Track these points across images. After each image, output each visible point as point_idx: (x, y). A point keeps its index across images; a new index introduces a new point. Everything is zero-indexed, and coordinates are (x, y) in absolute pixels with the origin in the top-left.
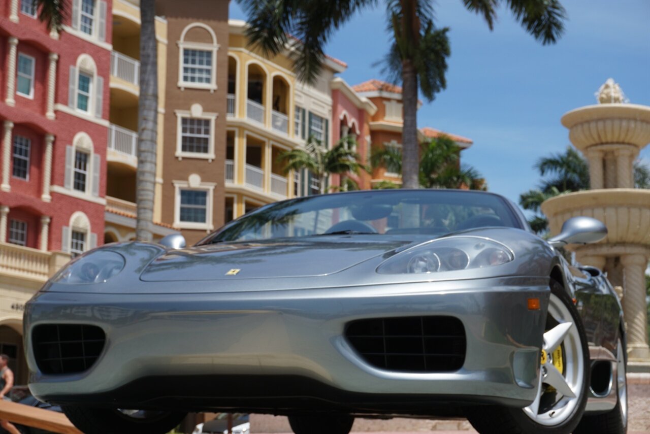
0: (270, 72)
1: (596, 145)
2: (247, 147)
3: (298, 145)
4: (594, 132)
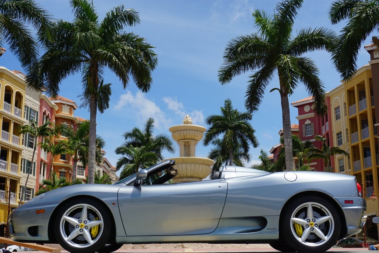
0: (15, 90)
1: (183, 139)
2: (3, 122)
3: (25, 122)
4: (182, 135)
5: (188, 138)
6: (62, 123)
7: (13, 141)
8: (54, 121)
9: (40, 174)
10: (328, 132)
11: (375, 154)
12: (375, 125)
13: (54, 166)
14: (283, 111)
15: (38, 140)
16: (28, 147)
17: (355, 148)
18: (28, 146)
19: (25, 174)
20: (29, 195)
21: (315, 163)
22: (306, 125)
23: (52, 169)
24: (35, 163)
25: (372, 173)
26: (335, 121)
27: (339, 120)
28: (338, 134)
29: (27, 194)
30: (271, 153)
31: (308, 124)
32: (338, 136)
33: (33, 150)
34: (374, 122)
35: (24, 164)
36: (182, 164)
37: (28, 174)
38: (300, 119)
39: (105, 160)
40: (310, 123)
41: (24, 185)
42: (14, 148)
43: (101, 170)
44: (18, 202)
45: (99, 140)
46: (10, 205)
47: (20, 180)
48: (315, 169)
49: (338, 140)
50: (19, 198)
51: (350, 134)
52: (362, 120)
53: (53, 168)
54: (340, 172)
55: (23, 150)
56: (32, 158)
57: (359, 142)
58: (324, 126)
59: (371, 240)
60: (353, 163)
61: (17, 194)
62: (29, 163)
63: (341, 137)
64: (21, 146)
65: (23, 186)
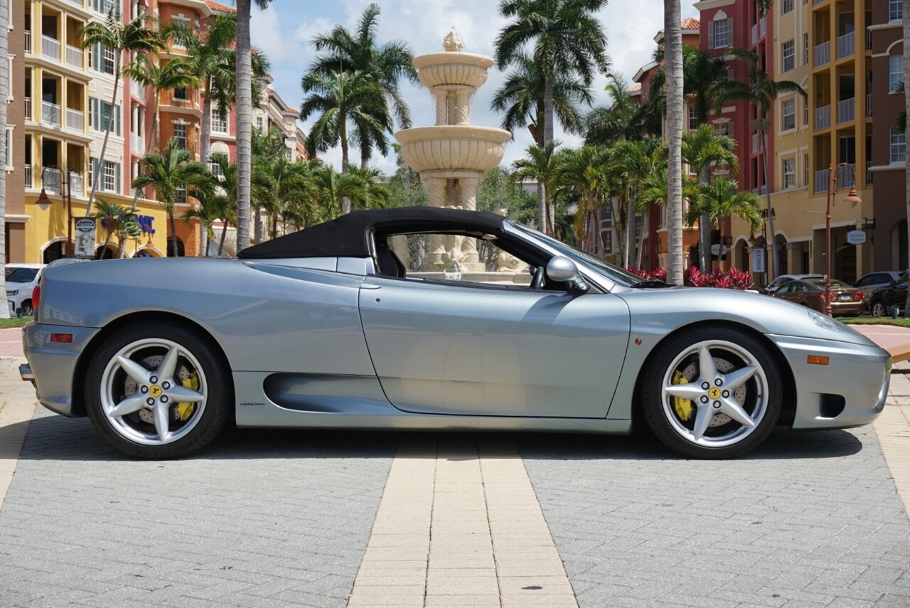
1: (443, 85)
2: (43, 17)
3: (91, 16)
4: (441, 74)
5: (453, 82)
6: (173, 17)
7: (69, 60)
8: (156, 11)
9: (132, 130)
10: (764, 40)
11: (864, 93)
12: (869, 27)
13: (160, 113)
14: (666, 8)
15: (122, 59)
16: (101, 71)
17: (821, 79)
18: (101, 68)
19: (99, 132)
20: (110, 177)
21: (732, 109)
22: (717, 22)
23: (158, 119)
24: (118, 108)
25: (854, 134)
26: (782, 15)
27: (790, 12)
28: (785, 45)
29: (105, 175)
30: (637, 82)
31: (722, 21)
32: (785, 49)
33: (113, 77)
34: (868, 21)
35: (96, 110)
36: (441, 141)
37: (105, 131)
38: (703, 8)
39: (271, 94)
40: (725, 17)
41: (99, 157)
42: (71, 76)
43: (265, 116)
44: (88, 193)
45: (258, 58)
46: (72, 201)
47: (90, 144)
48: (730, 121)
49: (785, 59)
50: (90, 185)
51: (814, 46)
52: (840, 15)
53: (160, 117)
54: (785, 129)
55: (91, 79)
56: (112, 96)
57: (832, 65)
58: (756, 26)
59: (841, 285)
60: (814, 112)
61: (84, 176)
62: (108, 108)
63: (792, 51)
64: (88, 71)
65: (97, 157)
